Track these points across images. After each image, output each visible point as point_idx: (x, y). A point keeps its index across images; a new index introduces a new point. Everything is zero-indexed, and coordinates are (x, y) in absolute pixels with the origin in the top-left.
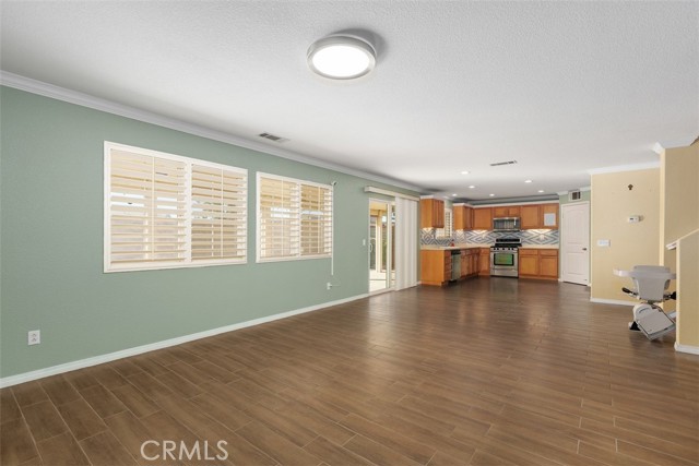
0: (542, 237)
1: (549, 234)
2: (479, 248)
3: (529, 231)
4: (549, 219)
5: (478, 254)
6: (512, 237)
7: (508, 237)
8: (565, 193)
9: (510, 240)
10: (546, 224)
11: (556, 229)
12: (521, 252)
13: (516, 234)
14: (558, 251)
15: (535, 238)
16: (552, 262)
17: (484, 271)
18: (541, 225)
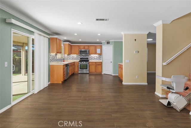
0: (95, 57)
1: (98, 56)
2: (74, 62)
3: (92, 55)
4: (98, 51)
5: (74, 65)
6: (86, 57)
7: (84, 57)
8: (105, 41)
9: (85, 59)
10: (97, 53)
11: (100, 54)
12: (90, 63)
13: (87, 56)
14: (101, 63)
15: (93, 58)
16: (100, 66)
17: (76, 72)
18: (96, 53)
